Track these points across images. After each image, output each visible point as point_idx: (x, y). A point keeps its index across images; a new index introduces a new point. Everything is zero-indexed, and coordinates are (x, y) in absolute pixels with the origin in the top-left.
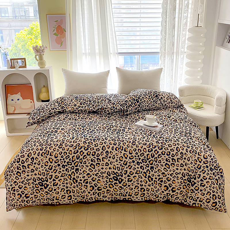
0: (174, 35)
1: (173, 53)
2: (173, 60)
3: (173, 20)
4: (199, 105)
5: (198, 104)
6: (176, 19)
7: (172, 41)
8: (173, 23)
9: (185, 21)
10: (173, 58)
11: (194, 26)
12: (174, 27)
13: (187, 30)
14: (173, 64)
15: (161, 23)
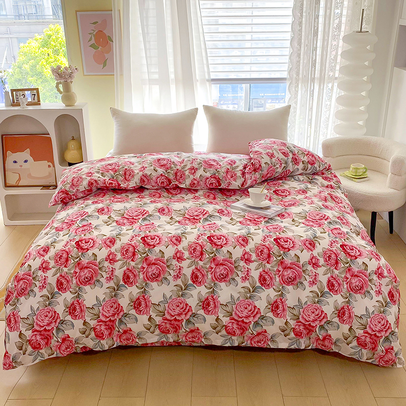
0: (316, 48)
1: (313, 80)
2: (313, 92)
3: (315, 21)
4: (360, 172)
5: (358, 171)
6: (321, 20)
7: (312, 58)
8: (314, 26)
9: (337, 21)
10: (312, 89)
11: (354, 31)
12: (316, 33)
13: (341, 38)
14: (313, 98)
15: (291, 25)
